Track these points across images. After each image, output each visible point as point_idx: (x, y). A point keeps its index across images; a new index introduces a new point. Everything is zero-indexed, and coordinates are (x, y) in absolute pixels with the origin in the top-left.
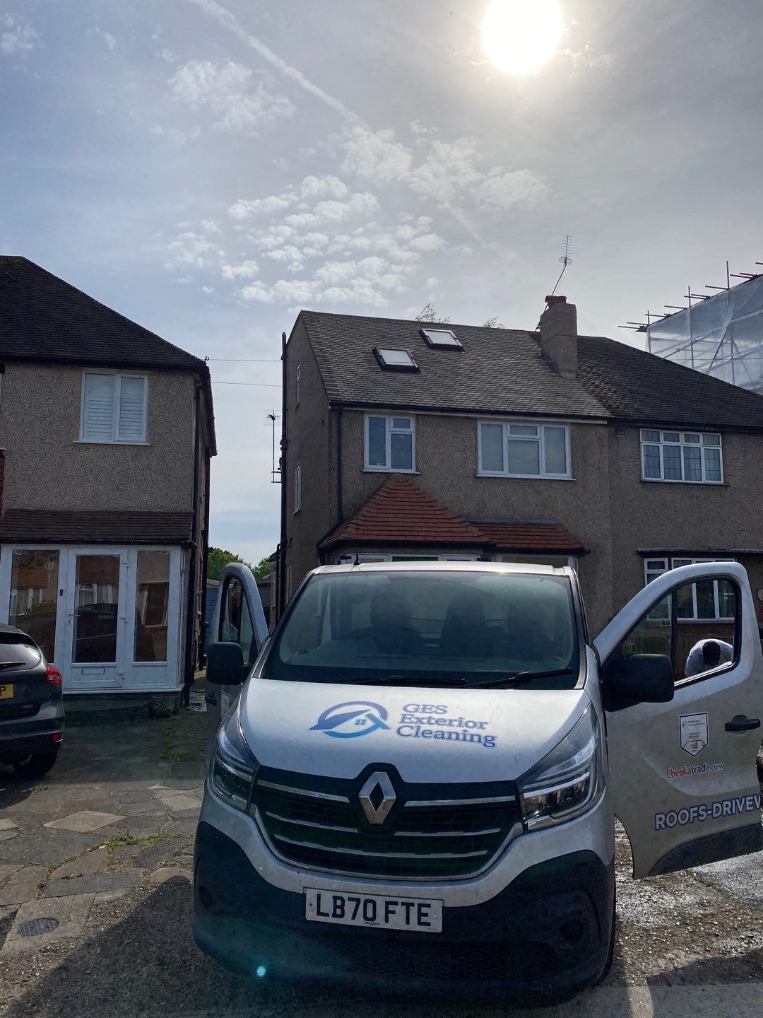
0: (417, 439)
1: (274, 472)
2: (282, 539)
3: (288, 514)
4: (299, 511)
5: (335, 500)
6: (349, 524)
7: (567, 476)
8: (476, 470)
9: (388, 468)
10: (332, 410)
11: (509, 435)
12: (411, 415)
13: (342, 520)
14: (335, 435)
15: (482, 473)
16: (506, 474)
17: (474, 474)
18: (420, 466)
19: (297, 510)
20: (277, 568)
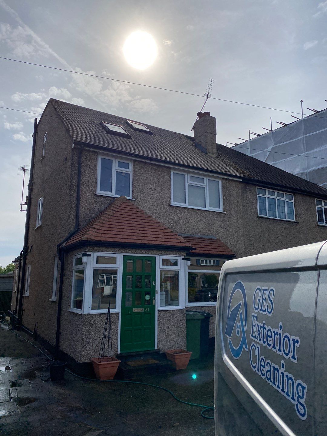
0: (133, 176)
1: (22, 204)
2: (24, 247)
3: (30, 229)
4: (40, 227)
5: (73, 213)
6: (89, 228)
7: (221, 210)
8: (170, 201)
9: (113, 194)
10: (75, 148)
11: (189, 182)
12: (130, 160)
13: (78, 229)
14: (76, 166)
15: (173, 203)
16: (187, 205)
17: (169, 204)
18: (135, 195)
19: (37, 226)
20: (20, 267)
